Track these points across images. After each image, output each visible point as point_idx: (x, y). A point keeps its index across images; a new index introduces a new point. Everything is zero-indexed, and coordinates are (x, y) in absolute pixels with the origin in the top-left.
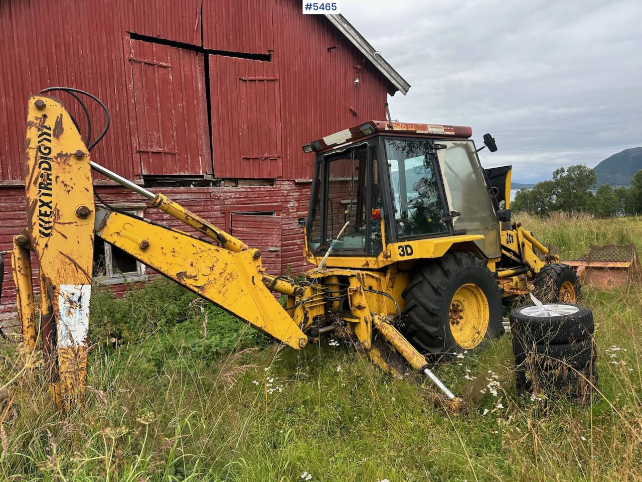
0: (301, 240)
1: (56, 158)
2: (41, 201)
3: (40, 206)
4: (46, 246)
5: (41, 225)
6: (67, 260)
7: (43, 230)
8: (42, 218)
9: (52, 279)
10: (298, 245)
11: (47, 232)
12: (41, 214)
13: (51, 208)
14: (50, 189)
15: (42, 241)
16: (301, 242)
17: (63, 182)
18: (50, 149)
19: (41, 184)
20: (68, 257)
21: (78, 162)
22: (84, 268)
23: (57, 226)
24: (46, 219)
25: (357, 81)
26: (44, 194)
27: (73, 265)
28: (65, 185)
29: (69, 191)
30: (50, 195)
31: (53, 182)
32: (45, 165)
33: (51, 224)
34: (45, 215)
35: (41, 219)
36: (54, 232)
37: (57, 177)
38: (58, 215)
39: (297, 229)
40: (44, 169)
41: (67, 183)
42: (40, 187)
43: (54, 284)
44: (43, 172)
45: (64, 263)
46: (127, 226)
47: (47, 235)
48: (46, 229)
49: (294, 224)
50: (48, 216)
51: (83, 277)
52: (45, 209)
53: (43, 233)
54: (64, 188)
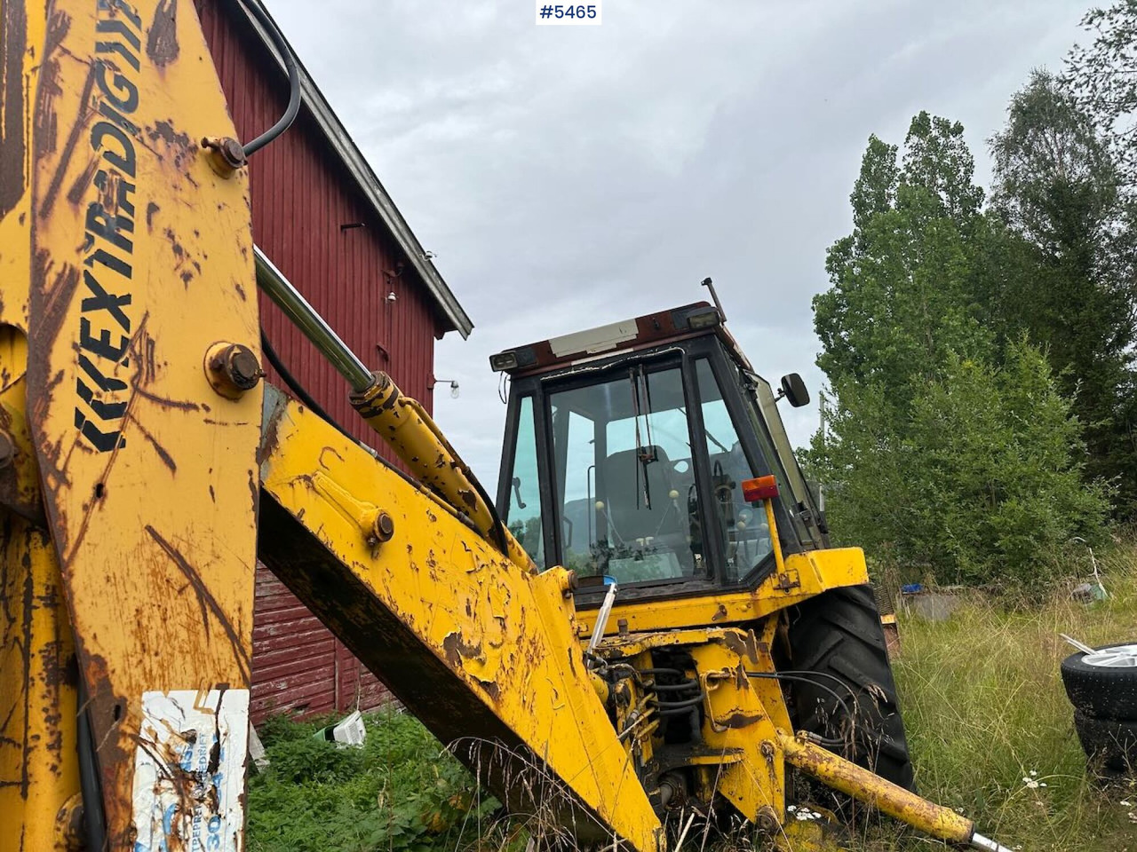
0: (277, 625)
1: (154, 137)
2: (92, 283)
3: (88, 305)
4: (100, 491)
5: (83, 391)
6: (173, 571)
7: (91, 416)
8: (91, 356)
9: (115, 662)
10: (270, 637)
11: (106, 426)
12: (86, 341)
13: (125, 322)
14: (127, 245)
15: (84, 467)
16: (277, 629)
17: (170, 235)
18: (133, 90)
19: (94, 210)
20: (175, 555)
21: (218, 181)
22: (229, 608)
23: (145, 411)
24: (106, 367)
26: (102, 257)
27: (191, 594)
28: (178, 250)
29: (187, 277)
30: (126, 270)
31: (139, 219)
32: (110, 143)
33: (124, 396)
34: (103, 347)
35: (84, 363)
36: (132, 435)
37: (152, 208)
38: (148, 367)
39: (268, 599)
40: (109, 155)
41: (183, 244)
42: (91, 224)
43: (119, 687)
44: (105, 165)
45: (159, 581)
46: (329, 458)
47: (107, 443)
48: (106, 412)
49: (263, 585)
50: (114, 355)
51: (223, 649)
52: (101, 320)
53: (90, 430)
54: (172, 260)
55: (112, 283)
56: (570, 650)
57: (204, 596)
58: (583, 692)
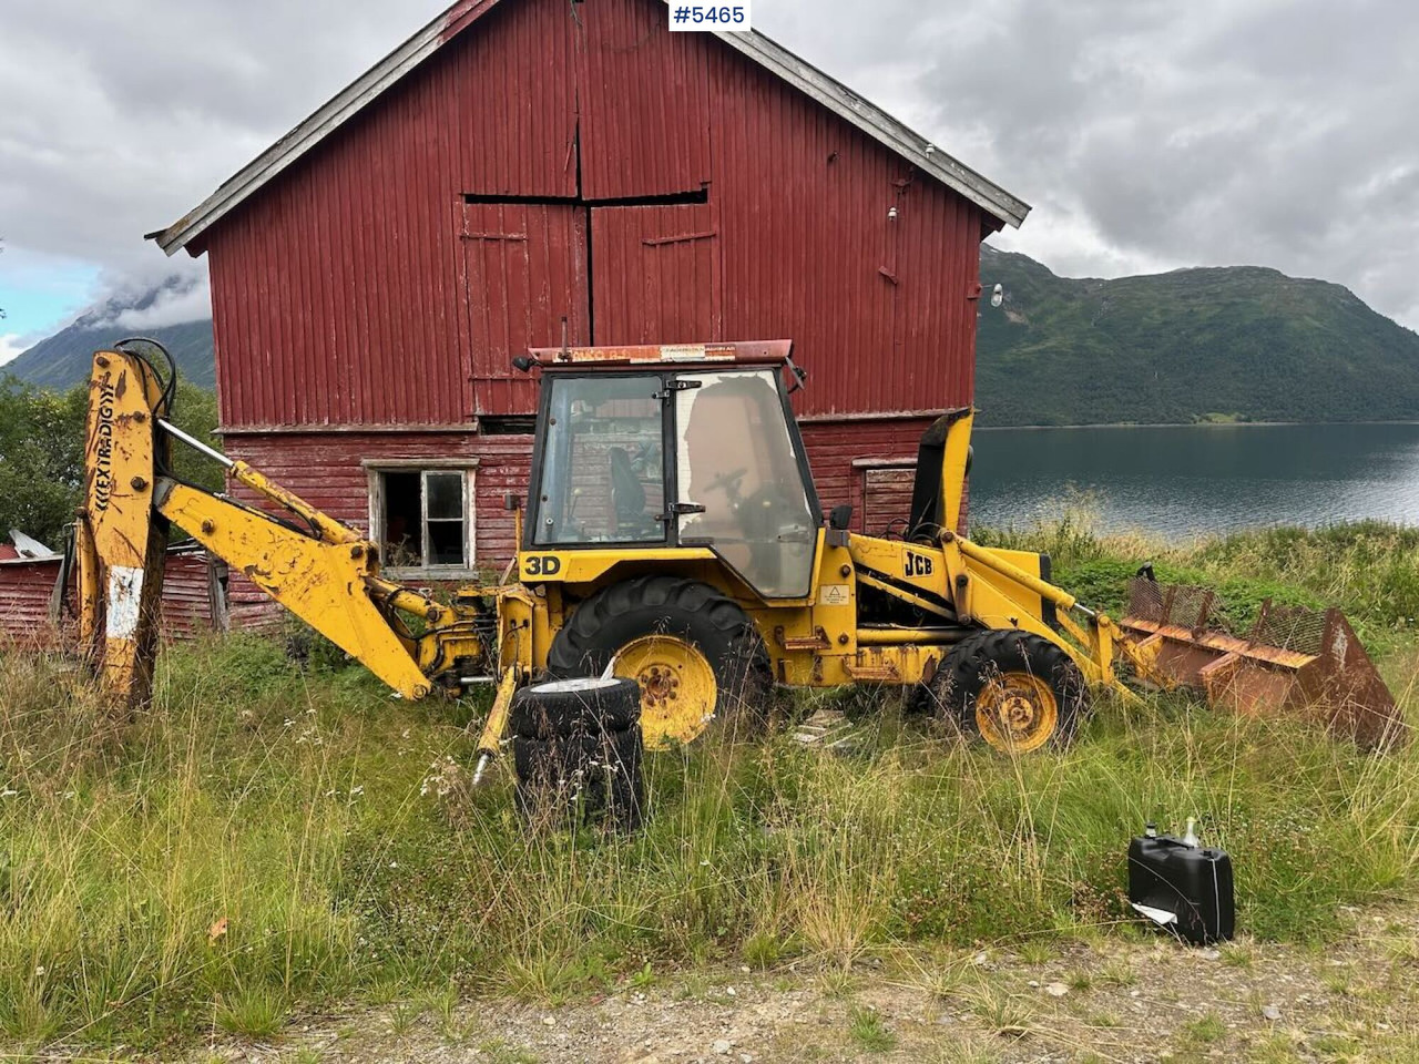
1: (117, 421)
2: (99, 470)
3: (98, 476)
4: (102, 520)
5: (98, 497)
6: (121, 538)
7: (99, 503)
8: (99, 488)
9: (105, 558)
11: (103, 505)
12: (98, 485)
13: (108, 477)
14: (108, 457)
15: (97, 515)
17: (122, 448)
18: (111, 410)
19: (100, 450)
20: (121, 534)
21: (139, 425)
22: (138, 549)
23: (113, 499)
24: (103, 490)
25: (892, 214)
26: (103, 462)
27: (126, 544)
28: (124, 452)
29: (127, 459)
30: (108, 463)
31: (112, 449)
32: (105, 430)
33: (107, 497)
34: (103, 486)
35: (98, 490)
36: (110, 506)
37: (116, 443)
38: (114, 487)
40: (105, 434)
41: (126, 450)
42: (100, 455)
43: (106, 563)
44: (103, 437)
45: (117, 541)
46: (192, 502)
47: (103, 508)
48: (103, 501)
50: (105, 487)
51: (136, 559)
52: (102, 478)
53: (99, 506)
54: (122, 455)
55: (104, 468)
56: (350, 584)
57: (129, 544)
58: (356, 605)
